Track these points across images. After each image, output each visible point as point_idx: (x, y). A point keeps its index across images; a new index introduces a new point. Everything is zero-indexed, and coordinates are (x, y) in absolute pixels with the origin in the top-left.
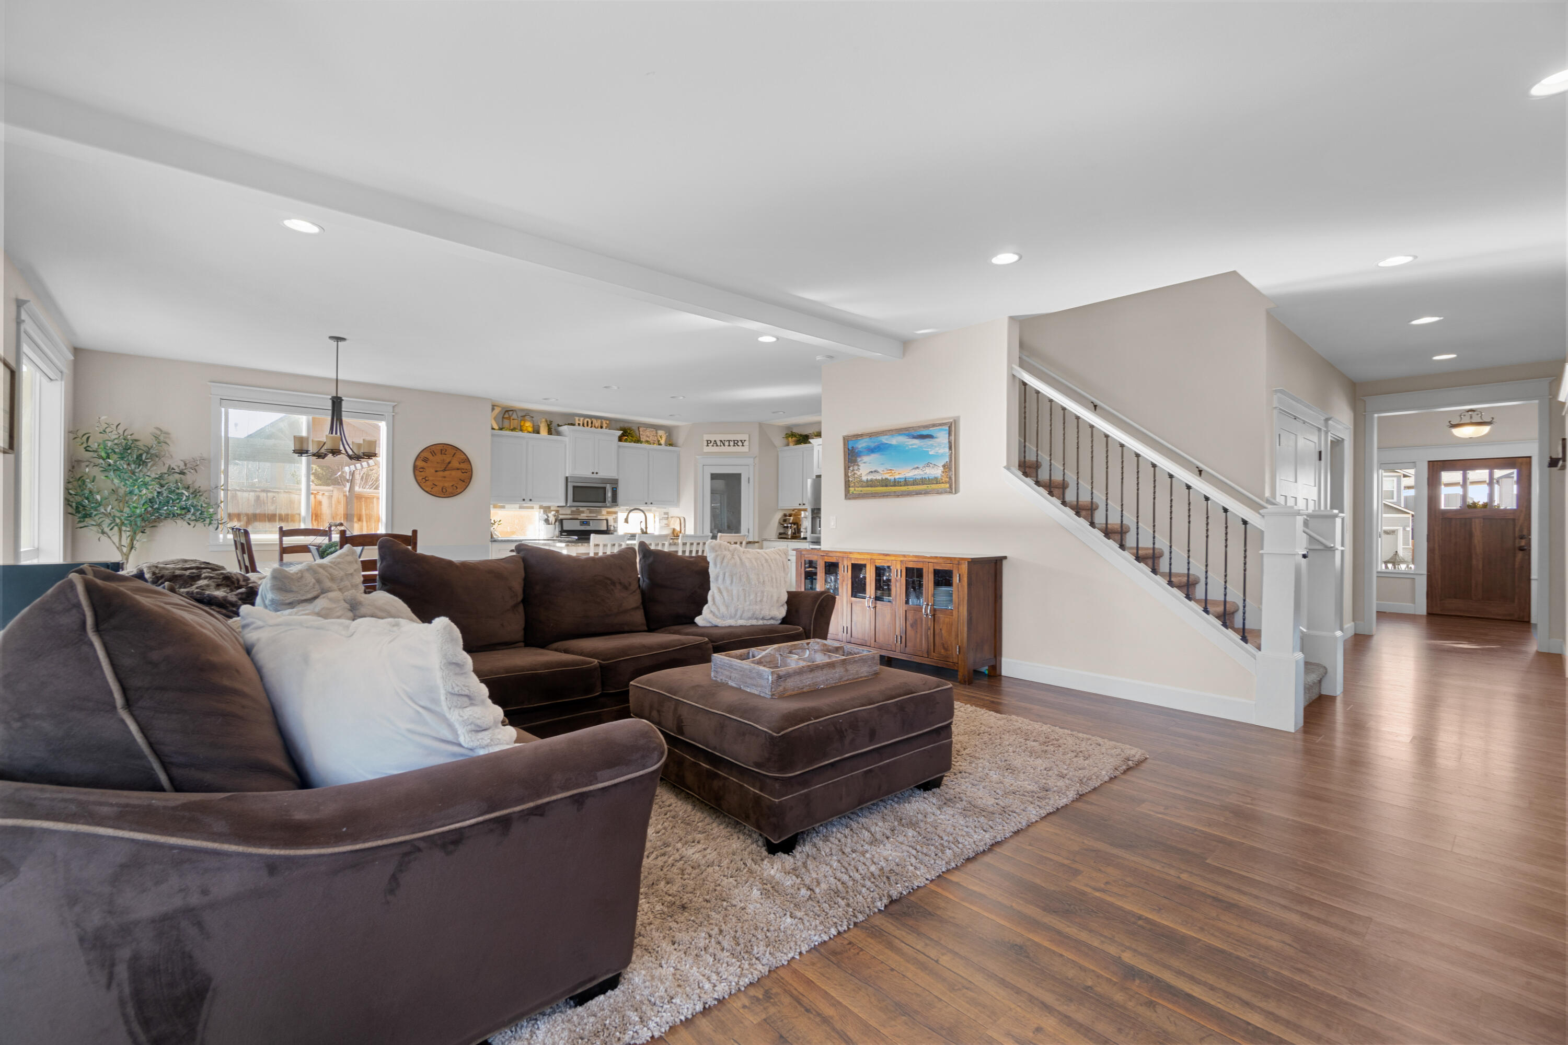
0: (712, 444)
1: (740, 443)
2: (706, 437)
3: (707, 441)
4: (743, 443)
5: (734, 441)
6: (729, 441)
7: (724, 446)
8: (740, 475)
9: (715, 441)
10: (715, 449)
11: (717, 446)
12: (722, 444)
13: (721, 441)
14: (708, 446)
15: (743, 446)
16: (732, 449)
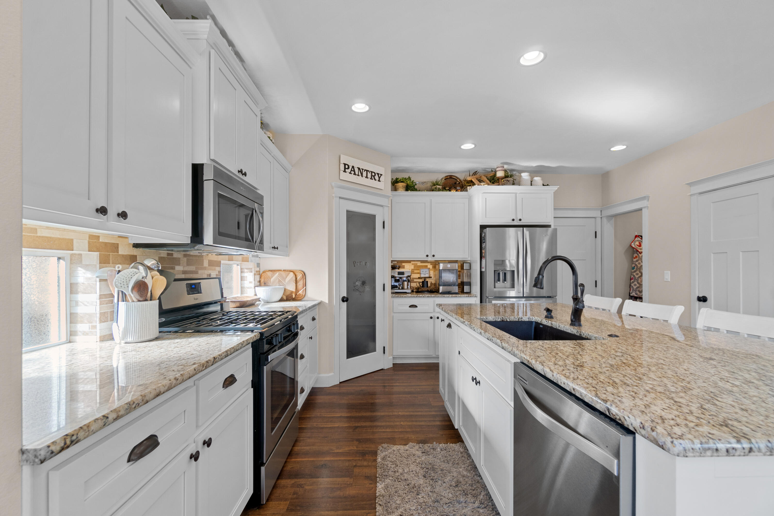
0: (349, 170)
1: (377, 177)
2: (344, 160)
3: (345, 165)
4: (379, 178)
5: (372, 172)
6: (367, 171)
7: (362, 176)
8: (374, 216)
9: (353, 167)
10: (352, 178)
11: (355, 174)
12: (360, 174)
13: (359, 169)
14: (345, 171)
15: (379, 181)
16: (369, 182)
